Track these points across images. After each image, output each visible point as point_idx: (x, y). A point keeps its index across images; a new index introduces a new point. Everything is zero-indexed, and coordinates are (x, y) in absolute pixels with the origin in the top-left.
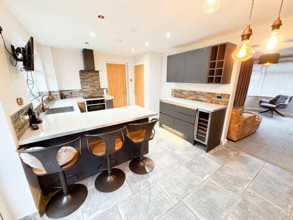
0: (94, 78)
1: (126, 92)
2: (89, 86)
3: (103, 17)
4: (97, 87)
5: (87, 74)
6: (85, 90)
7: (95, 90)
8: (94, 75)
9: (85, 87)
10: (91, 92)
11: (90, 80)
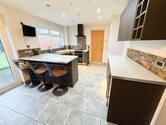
0: (84, 39)
1: (103, 49)
2: (80, 44)
3: (49, 6)
4: (85, 45)
5: (80, 37)
6: (79, 46)
7: (83, 46)
8: (83, 38)
9: (79, 44)
10: (81, 47)
11: (81, 41)
